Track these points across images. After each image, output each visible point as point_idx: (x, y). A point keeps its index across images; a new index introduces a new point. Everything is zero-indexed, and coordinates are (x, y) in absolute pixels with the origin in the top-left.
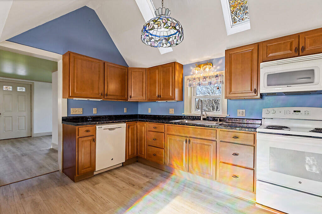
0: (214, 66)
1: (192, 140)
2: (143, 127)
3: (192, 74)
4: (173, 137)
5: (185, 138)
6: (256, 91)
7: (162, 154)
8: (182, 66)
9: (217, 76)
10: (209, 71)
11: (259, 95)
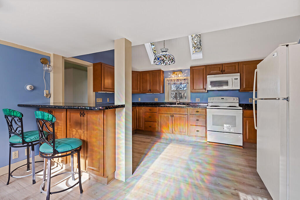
0: (183, 74)
1: (174, 115)
2: (141, 110)
3: (169, 77)
4: (162, 115)
5: (170, 114)
6: (205, 89)
7: (155, 126)
8: (163, 72)
9: (185, 79)
10: (181, 76)
11: (207, 91)
